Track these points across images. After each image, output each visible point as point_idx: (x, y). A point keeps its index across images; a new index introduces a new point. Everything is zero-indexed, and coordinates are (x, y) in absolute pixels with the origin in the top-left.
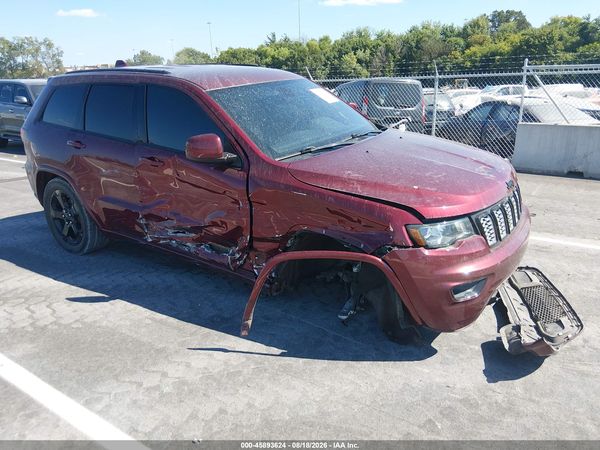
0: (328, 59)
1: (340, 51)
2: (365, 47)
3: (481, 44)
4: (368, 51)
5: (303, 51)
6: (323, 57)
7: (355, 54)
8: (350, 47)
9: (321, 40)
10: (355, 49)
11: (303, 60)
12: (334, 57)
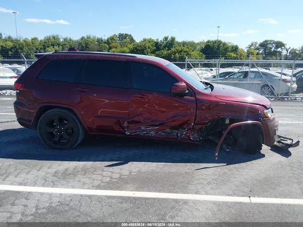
0: (37, 49)
1: (44, 46)
2: (59, 45)
3: (116, 48)
4: (61, 47)
5: (22, 44)
6: (34, 48)
7: (53, 48)
8: (50, 44)
9: (32, 39)
10: (53, 45)
11: (22, 49)
12: (41, 49)
